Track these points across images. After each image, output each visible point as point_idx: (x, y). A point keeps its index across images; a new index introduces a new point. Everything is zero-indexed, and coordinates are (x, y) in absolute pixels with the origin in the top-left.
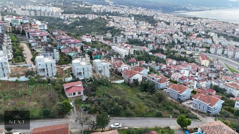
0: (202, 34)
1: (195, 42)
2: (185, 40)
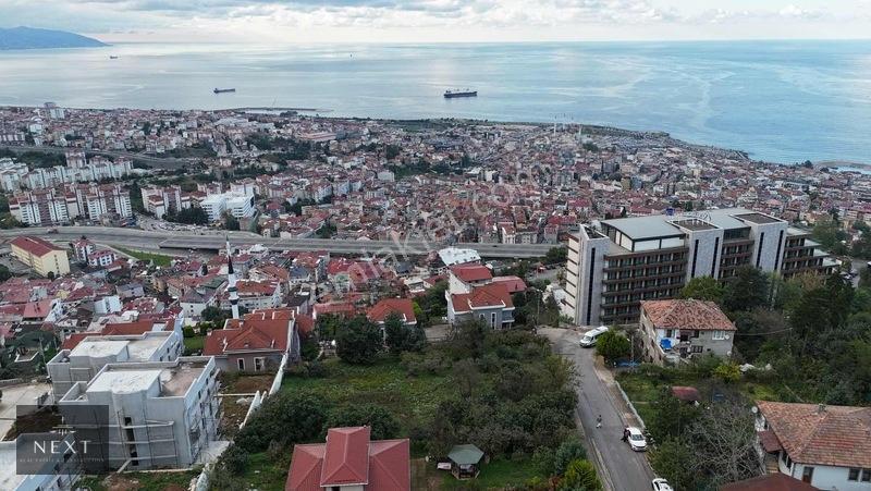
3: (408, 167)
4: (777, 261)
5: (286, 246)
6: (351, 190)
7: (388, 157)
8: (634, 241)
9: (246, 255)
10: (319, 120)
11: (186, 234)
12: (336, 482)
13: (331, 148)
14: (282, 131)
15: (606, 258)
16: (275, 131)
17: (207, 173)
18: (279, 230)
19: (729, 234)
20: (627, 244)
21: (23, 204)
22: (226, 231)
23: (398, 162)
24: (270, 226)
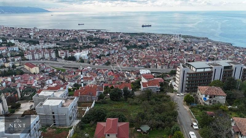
3: (131, 46)
4: (240, 76)
5: (96, 67)
6: (115, 52)
7: (125, 43)
8: (196, 69)
9: (86, 69)
10: (107, 33)
11: (70, 63)
12: (109, 133)
13: (110, 41)
14: (96, 36)
15: (188, 73)
17: (76, 47)
18: (95, 63)
19: (225, 67)
20: (194, 70)
21: (28, 54)
22: (80, 63)
23: (128, 45)
24: (92, 62)
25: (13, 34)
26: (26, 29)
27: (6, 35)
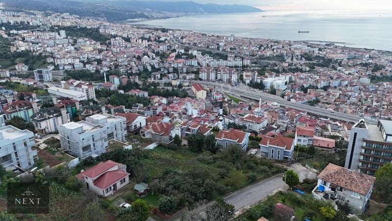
0: (181, 53)
1: (176, 66)
2: (161, 65)
3: (384, 77)
5: (289, 105)
6: (340, 85)
7: (373, 71)
8: (387, 135)
9: (269, 106)
10: (344, 48)
11: (253, 93)
13: (342, 63)
14: (321, 52)
15: (364, 140)
16: (317, 52)
17: (276, 68)
18: (292, 98)
20: (384, 136)
22: (269, 94)
23: (378, 74)
24: (287, 95)
25: (200, 43)
26: (218, 37)
27: (192, 44)
